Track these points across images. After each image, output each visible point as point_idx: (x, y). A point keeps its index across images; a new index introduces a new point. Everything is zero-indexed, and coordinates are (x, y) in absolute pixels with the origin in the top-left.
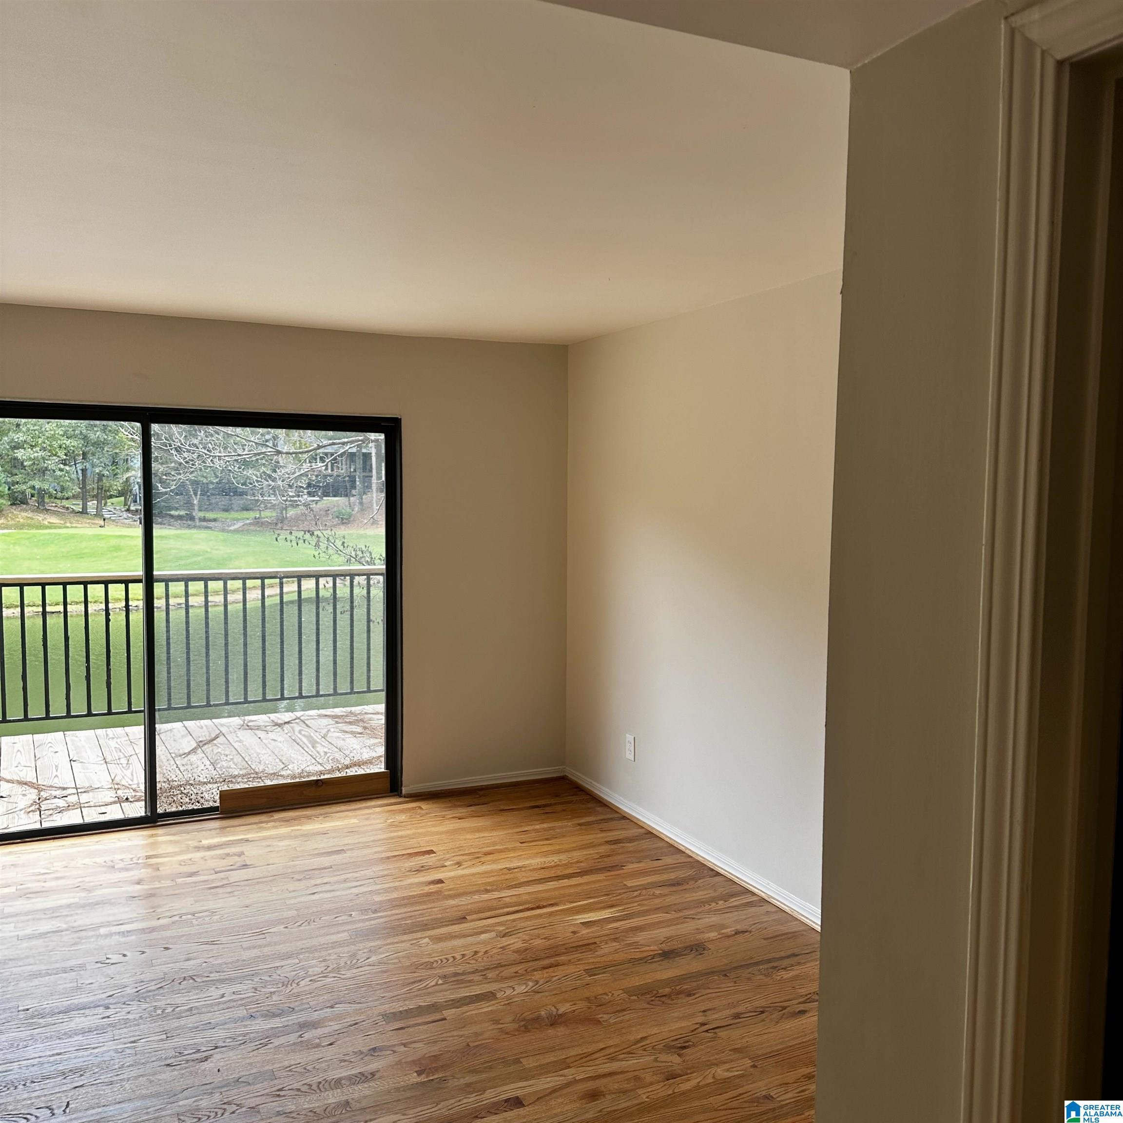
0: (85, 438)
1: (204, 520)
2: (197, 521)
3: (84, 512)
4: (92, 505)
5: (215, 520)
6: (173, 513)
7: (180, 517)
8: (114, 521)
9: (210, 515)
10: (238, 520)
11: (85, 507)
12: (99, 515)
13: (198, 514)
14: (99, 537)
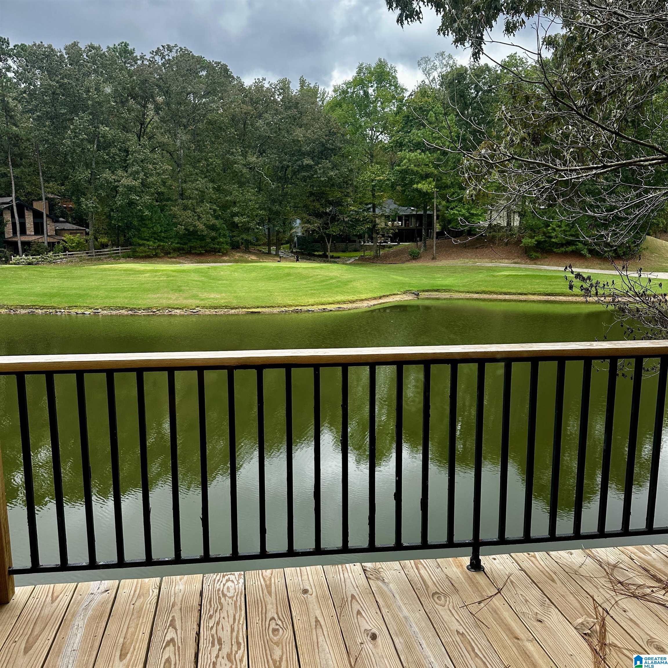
0: (270, 210)
1: (332, 257)
2: (329, 258)
3: (269, 253)
4: (273, 248)
5: (339, 258)
6: (316, 253)
7: (319, 256)
8: (285, 258)
9: (335, 254)
10: (351, 257)
11: (269, 250)
12: (277, 255)
13: (329, 254)
14: (278, 268)
